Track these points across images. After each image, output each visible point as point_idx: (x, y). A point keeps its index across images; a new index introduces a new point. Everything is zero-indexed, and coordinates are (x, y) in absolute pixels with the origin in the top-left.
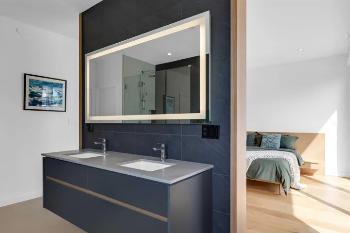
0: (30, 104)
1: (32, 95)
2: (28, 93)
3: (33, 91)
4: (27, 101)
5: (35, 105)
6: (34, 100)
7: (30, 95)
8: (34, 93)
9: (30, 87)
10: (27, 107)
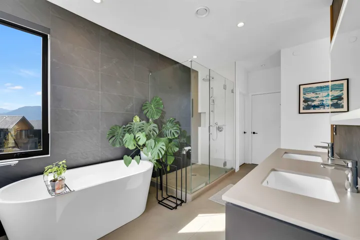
0: (304, 109)
1: (306, 100)
2: (302, 99)
3: (307, 97)
4: (302, 106)
5: (309, 109)
6: (308, 105)
7: (304, 101)
8: (308, 99)
9: (304, 94)
10: (302, 111)
